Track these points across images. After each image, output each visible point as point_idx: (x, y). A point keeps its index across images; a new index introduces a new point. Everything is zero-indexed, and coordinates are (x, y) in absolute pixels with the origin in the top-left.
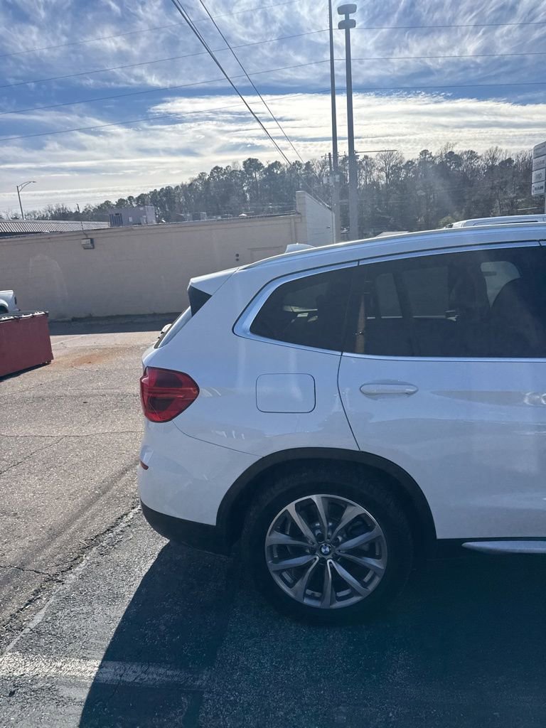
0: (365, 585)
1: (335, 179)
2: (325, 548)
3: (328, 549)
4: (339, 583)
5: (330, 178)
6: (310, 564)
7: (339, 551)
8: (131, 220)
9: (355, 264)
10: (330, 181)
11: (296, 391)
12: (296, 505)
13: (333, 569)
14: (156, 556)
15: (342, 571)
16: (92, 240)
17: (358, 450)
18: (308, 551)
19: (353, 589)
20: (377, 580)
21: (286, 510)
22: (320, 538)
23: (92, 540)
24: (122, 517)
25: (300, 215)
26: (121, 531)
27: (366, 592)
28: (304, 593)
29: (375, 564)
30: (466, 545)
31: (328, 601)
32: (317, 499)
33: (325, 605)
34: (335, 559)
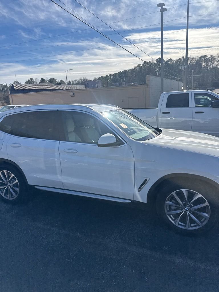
1: (185, 67)
4: (11, 193)
5: (183, 67)
7: (11, 185)
8: (92, 86)
10: (182, 68)
13: (10, 190)
16: (74, 94)
17: (9, 159)
19: (14, 196)
25: (147, 85)
27: (16, 196)
28: (5, 195)
29: (18, 189)
30: (35, 187)
31: (9, 198)
32: (5, 171)
33: (8, 198)
34: (11, 187)
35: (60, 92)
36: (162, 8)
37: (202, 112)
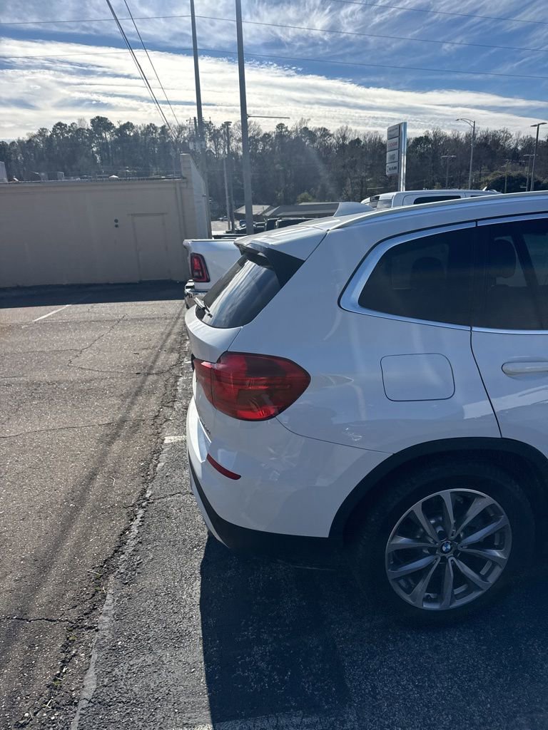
0: (484, 578)
2: (446, 546)
3: (449, 547)
7: (462, 547)
9: (473, 225)
10: (197, 148)
12: (423, 503)
14: (199, 575)
17: (500, 437)
18: (427, 552)
20: (498, 571)
21: (412, 511)
22: (441, 536)
23: (102, 567)
24: (124, 533)
25: (184, 180)
26: (134, 550)
27: (486, 587)
29: (499, 555)
31: (447, 601)
32: (446, 494)
33: (445, 606)
34: (458, 556)
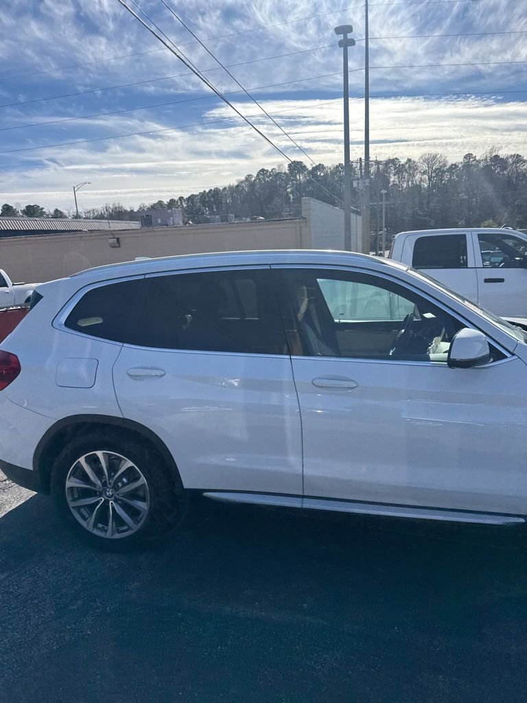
0: (137, 523)
1: (365, 183)
2: (108, 492)
3: (111, 493)
4: (118, 519)
5: (360, 182)
6: (98, 502)
7: (118, 495)
8: (159, 221)
9: (142, 277)
10: (360, 185)
11: (83, 371)
12: (86, 458)
13: (113, 508)
15: (119, 510)
16: (118, 239)
17: (122, 417)
18: (97, 494)
19: (128, 526)
20: (144, 519)
21: (79, 462)
22: (104, 484)
27: (136, 528)
28: (95, 526)
29: (143, 506)
30: (206, 494)
31: (109, 532)
32: (99, 454)
33: (108, 535)
34: (116, 501)
35: (81, 237)
36: (345, 37)
37: (502, 280)
